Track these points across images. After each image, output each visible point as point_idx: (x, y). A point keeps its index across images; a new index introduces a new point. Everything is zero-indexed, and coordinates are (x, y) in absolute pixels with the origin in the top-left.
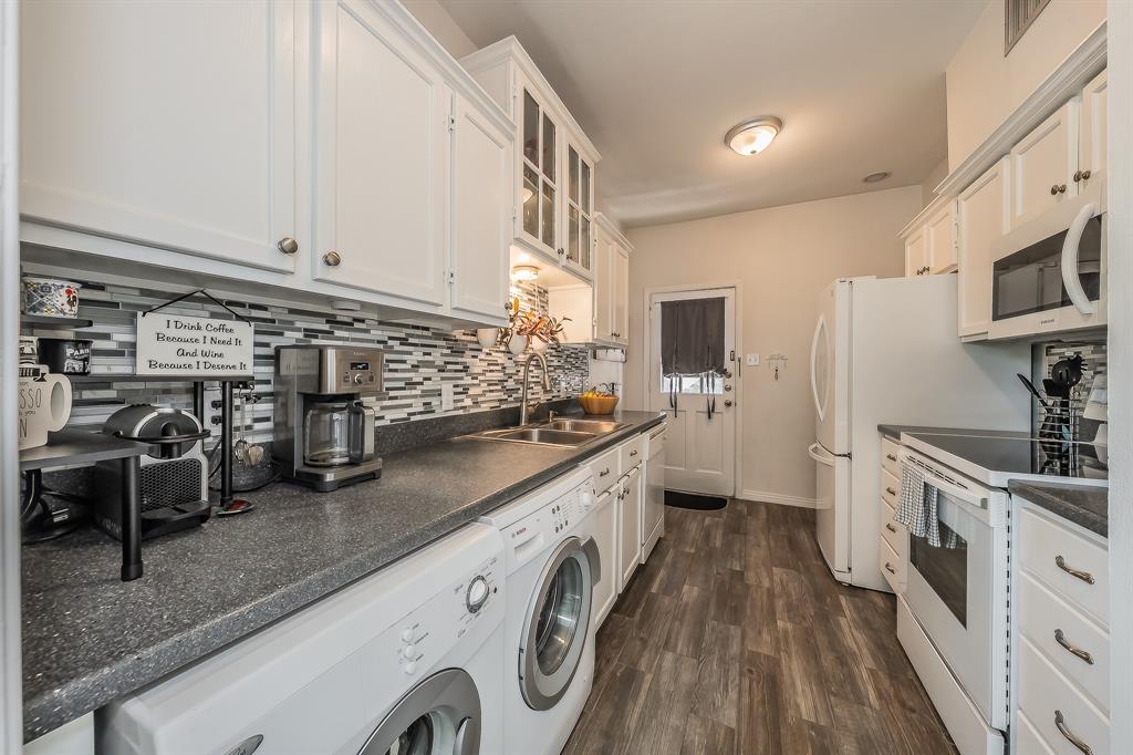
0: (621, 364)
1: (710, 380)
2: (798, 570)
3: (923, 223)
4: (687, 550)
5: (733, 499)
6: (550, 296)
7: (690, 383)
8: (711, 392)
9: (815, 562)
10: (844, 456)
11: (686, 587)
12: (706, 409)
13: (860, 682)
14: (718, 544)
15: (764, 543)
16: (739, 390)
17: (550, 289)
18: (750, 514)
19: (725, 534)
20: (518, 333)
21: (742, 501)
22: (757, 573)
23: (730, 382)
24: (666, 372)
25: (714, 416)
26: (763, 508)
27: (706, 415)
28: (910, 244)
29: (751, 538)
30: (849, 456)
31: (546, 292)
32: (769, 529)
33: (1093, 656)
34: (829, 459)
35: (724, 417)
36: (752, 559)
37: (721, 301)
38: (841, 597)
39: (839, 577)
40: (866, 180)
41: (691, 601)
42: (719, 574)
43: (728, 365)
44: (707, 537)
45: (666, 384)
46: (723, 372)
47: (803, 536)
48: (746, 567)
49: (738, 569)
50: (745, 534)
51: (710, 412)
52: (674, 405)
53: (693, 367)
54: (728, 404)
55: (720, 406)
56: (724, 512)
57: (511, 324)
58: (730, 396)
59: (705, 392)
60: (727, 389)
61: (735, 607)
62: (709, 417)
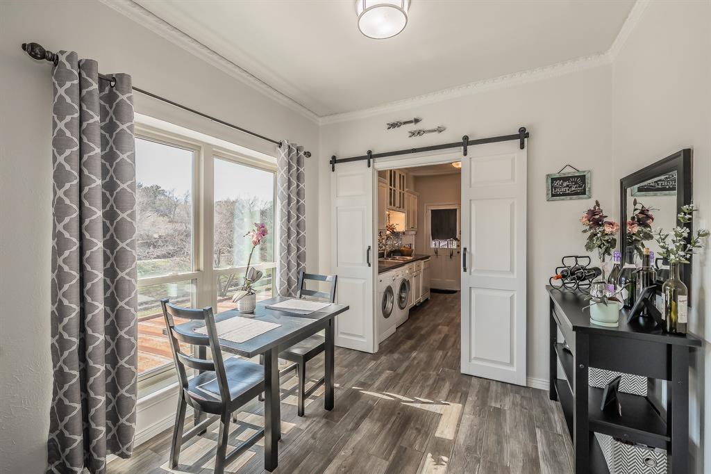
0: (414, 236)
1: (451, 242)
7: (443, 244)
8: (451, 247)
12: (449, 255)
23: (459, 243)
24: (433, 239)
25: (453, 258)
35: (457, 257)
37: (455, 210)
43: (458, 236)
45: (433, 243)
46: (456, 239)
52: (436, 253)
53: (444, 237)
54: (458, 253)
55: (455, 253)
58: (459, 249)
60: (458, 246)
62: (451, 258)
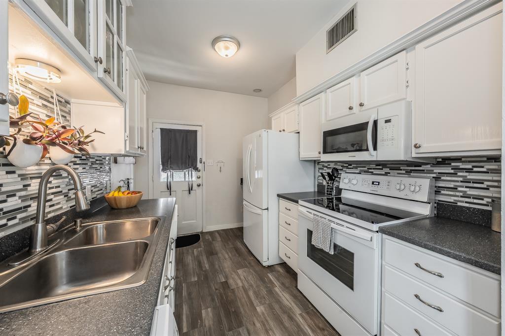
0: (132, 165)
1: (190, 173)
2: (247, 267)
3: (282, 112)
4: (193, 280)
5: (202, 233)
6: (73, 108)
8: (190, 179)
9: (250, 259)
10: (266, 209)
11: (203, 312)
12: (188, 189)
13: (302, 326)
14: (207, 266)
15: (227, 256)
16: (204, 177)
17: (72, 100)
18: (213, 240)
19: (208, 258)
20: (27, 142)
21: (207, 233)
22: (233, 278)
23: (199, 174)
24: (164, 170)
25: (192, 192)
26: (217, 234)
27: (188, 192)
28: (274, 120)
29: (220, 255)
30: (267, 209)
31: (67, 102)
32: (225, 246)
33: (443, 309)
34: (259, 211)
35: (197, 191)
36: (227, 270)
37: (195, 132)
38: (269, 274)
39: (265, 264)
40: (254, 91)
41: (211, 323)
42: (216, 289)
43: (199, 165)
44: (200, 265)
45: (164, 176)
46: (196, 169)
47: (239, 245)
48: (226, 277)
49: (224, 280)
50: (217, 254)
51: (190, 189)
52: (169, 188)
53: (181, 168)
54: (199, 186)
55: (195, 187)
56: (201, 242)
57: (12, 131)
58: (199, 181)
59: (187, 180)
60: (199, 178)
61: (235, 311)
62: (190, 193)
